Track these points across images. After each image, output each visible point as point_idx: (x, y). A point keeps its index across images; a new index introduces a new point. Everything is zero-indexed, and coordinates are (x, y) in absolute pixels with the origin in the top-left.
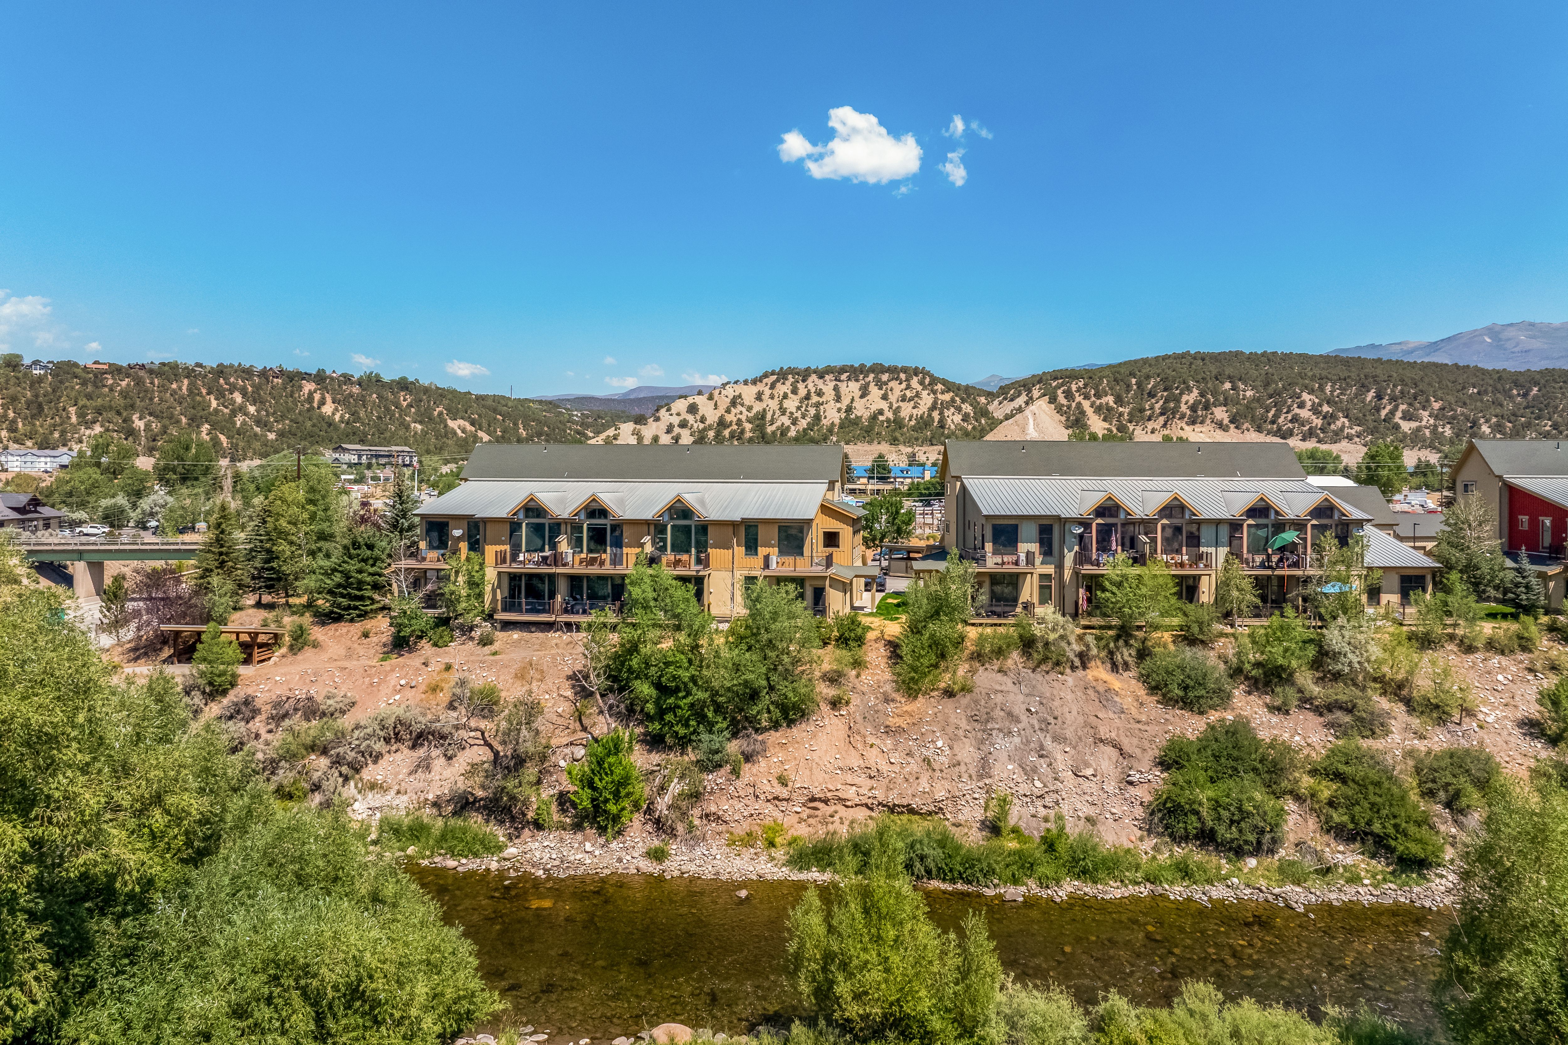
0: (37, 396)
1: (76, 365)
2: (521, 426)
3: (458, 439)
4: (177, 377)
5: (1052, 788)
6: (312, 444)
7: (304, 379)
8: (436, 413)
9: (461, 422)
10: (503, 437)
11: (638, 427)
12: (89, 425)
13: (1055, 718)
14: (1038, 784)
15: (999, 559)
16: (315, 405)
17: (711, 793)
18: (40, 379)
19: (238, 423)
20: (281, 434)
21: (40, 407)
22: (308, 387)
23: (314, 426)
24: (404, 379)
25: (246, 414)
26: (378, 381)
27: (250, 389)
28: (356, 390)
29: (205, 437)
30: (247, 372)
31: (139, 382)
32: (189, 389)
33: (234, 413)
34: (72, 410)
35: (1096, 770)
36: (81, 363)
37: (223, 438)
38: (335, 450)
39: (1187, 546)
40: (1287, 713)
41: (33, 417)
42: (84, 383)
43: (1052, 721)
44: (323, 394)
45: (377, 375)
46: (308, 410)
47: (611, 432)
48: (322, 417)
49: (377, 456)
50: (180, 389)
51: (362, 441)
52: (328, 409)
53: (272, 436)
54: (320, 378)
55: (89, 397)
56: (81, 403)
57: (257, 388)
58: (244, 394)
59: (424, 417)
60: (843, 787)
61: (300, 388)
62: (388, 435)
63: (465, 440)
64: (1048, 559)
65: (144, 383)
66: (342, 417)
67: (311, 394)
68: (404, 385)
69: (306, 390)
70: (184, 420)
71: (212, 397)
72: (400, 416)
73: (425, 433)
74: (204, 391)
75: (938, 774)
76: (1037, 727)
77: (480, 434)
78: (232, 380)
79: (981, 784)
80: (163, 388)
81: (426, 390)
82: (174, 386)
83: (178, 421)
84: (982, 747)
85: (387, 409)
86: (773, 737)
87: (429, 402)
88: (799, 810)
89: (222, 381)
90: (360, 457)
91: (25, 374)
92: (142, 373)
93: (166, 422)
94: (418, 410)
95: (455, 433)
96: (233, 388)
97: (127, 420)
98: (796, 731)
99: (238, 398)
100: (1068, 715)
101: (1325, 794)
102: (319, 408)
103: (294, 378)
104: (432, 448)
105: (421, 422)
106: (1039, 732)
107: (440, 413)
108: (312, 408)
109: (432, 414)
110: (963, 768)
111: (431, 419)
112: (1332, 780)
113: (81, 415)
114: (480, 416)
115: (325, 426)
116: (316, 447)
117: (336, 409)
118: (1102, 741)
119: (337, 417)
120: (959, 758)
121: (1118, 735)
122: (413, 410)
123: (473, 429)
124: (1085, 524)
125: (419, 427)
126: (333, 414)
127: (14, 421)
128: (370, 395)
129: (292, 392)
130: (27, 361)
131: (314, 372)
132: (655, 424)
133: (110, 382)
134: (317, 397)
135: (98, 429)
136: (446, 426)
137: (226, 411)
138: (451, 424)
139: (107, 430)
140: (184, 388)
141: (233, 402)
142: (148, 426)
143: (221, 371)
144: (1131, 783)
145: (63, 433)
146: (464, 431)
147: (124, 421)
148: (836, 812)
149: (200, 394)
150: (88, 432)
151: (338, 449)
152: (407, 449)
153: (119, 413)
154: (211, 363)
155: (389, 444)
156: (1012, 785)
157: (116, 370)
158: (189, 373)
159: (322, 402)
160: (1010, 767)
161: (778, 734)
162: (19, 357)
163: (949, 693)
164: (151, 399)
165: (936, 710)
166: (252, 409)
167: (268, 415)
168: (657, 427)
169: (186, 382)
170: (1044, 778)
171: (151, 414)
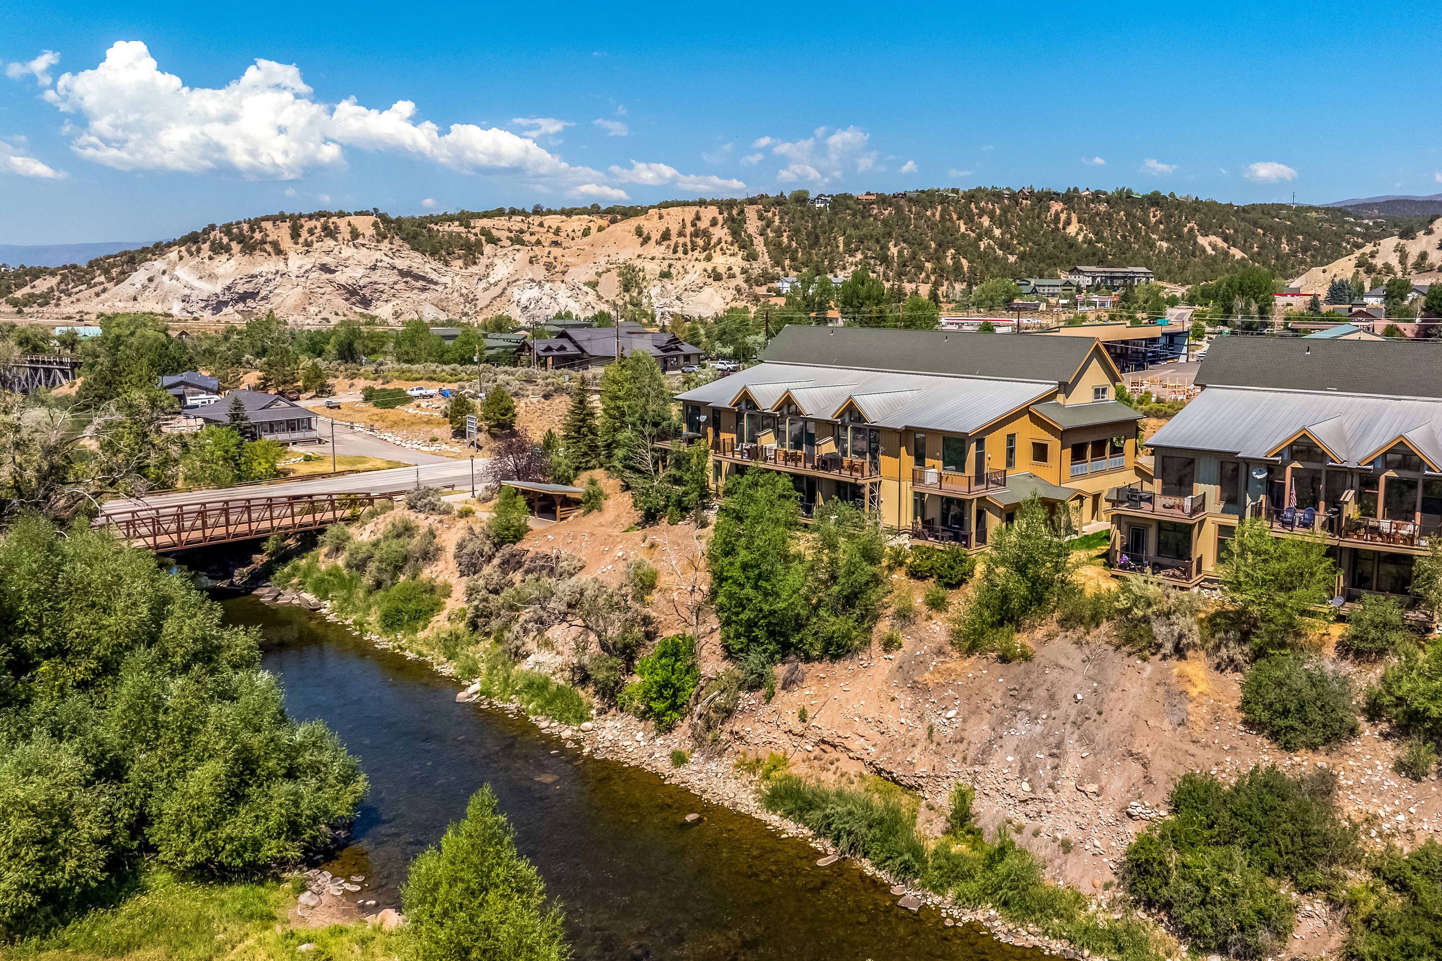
0: (815, 227)
1: (850, 197)
2: (1284, 240)
3: (1207, 257)
4: (932, 205)
5: (1040, 796)
6: (1049, 266)
7: (1052, 199)
8: (1186, 230)
9: (1213, 238)
10: (1259, 254)
11: (1403, 242)
12: (852, 253)
13: (1100, 713)
14: (1026, 786)
15: (1170, 501)
16: (1061, 226)
17: (742, 711)
18: (821, 211)
19: (982, 246)
20: (1022, 257)
21: (817, 237)
22: (1056, 206)
23: (1055, 247)
24: (1156, 194)
25: (992, 237)
26: (1129, 197)
27: (998, 211)
28: (1103, 208)
29: (949, 262)
30: (997, 196)
31: (899, 210)
32: (941, 216)
33: (980, 238)
34: (841, 239)
35: (1101, 789)
36: (855, 194)
37: (964, 262)
38: (1071, 272)
39: (1423, 511)
40: (1417, 779)
41: (811, 247)
42: (854, 215)
43: (1094, 716)
44: (1069, 215)
45: (1129, 192)
46: (1053, 231)
47: (1368, 248)
48: (1066, 238)
49: (1112, 278)
50: (934, 215)
51: (1101, 263)
52: (1072, 230)
53: (1012, 259)
54: (1070, 198)
55: (856, 227)
56: (848, 232)
57: (1005, 211)
58: (992, 217)
59: (1174, 234)
60: (854, 736)
61: (1048, 209)
62: (1129, 254)
63: (1214, 258)
64: (1231, 507)
65: (902, 211)
66: (1085, 236)
67: (1057, 214)
68: (1155, 200)
69: (1053, 211)
70: (933, 245)
71: (962, 222)
72: (1147, 233)
73: (1170, 251)
74: (955, 217)
75: (933, 747)
76: (1072, 719)
77: (1233, 251)
78: (982, 204)
79: (970, 770)
80: (919, 216)
81: (1179, 205)
82: (929, 213)
83: (927, 247)
84: (998, 729)
85: (1134, 227)
86: (817, 668)
87: (1180, 217)
88: (810, 748)
89: (973, 206)
90: (1094, 278)
91: (809, 208)
92: (902, 202)
93: (916, 247)
94: (1167, 227)
95: (1204, 251)
96: (982, 212)
97: (885, 248)
98: (839, 667)
99: (986, 221)
100: (1116, 712)
101: (1369, 905)
102: (1064, 228)
103: (1043, 198)
104: (1174, 268)
105: (1168, 240)
106: (1068, 726)
107: (1191, 229)
108: (1058, 229)
109: (1182, 230)
110: (963, 746)
111: (1180, 236)
112: (1396, 890)
113: (847, 244)
114: (1236, 230)
115: (1065, 248)
116: (1052, 269)
117: (1081, 229)
118: (1132, 755)
119: (1080, 238)
120: (965, 734)
121: (1154, 753)
122: (1162, 227)
123: (1225, 245)
124: (1272, 468)
125: (1165, 245)
126: (1078, 234)
127: (796, 251)
128: (1118, 213)
129: (1039, 214)
130: (812, 196)
131: (1064, 191)
132: (1425, 239)
133: (875, 211)
134: (1063, 217)
135: (859, 256)
136: (1196, 243)
137: (973, 235)
138: (1201, 240)
139: (866, 257)
140: (938, 214)
141: (981, 225)
142: (901, 253)
143: (972, 196)
144: (1130, 816)
145: (831, 261)
146: (1214, 248)
147: (881, 248)
148: (838, 760)
149: (951, 219)
150: (851, 259)
151: (1074, 271)
152: (1144, 270)
153: (878, 241)
154: (964, 188)
155: (1129, 264)
156: (1000, 780)
157: (883, 200)
158: (944, 200)
159: (1068, 223)
160: (1010, 759)
161: (821, 666)
162: (806, 192)
163: (1004, 659)
164: (907, 227)
165: (979, 674)
166: (997, 232)
167: (1012, 239)
168: (1428, 242)
169: (939, 208)
170: (1036, 781)
171: (905, 241)
